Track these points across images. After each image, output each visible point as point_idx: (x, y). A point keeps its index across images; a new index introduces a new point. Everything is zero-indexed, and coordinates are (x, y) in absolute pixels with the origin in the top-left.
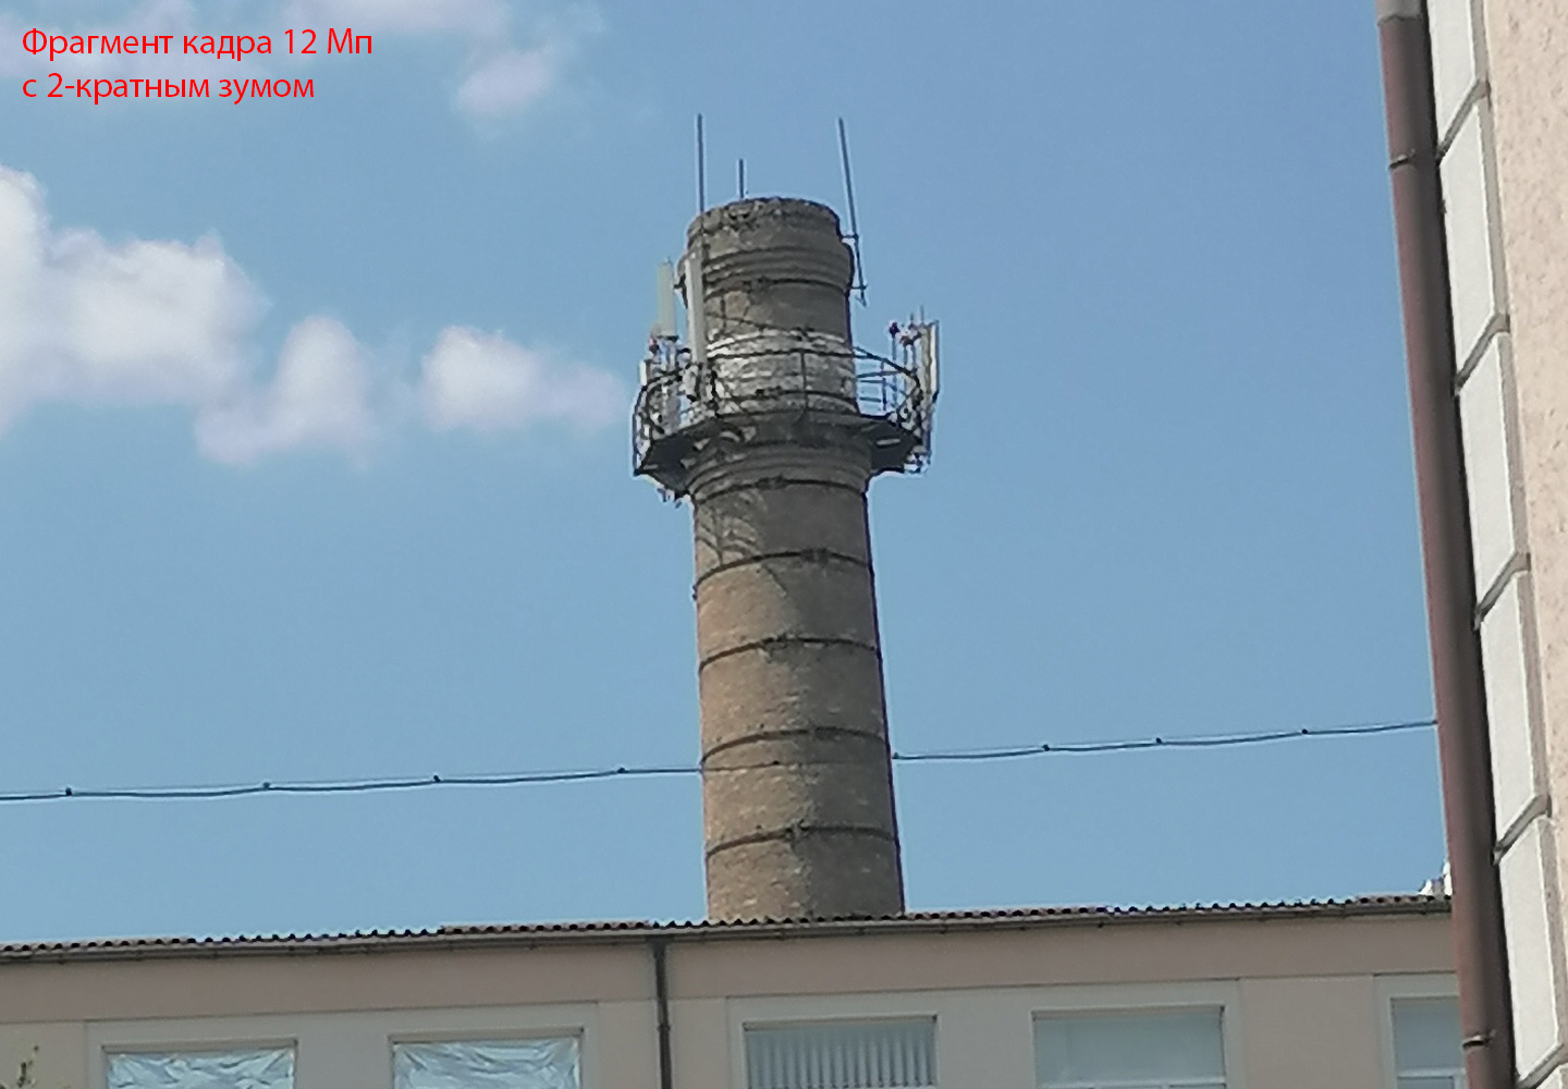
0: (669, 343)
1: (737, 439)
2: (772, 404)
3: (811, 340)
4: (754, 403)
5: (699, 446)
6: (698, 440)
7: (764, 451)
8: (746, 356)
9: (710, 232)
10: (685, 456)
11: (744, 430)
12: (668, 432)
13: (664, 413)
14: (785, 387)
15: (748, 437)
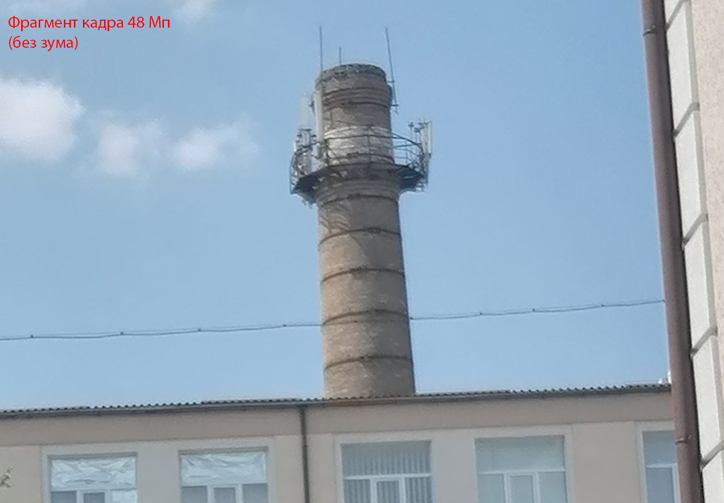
0: (306, 132)
1: (337, 176)
2: (354, 160)
3: (372, 130)
4: (346, 160)
5: (321, 180)
6: (320, 177)
7: (350, 182)
8: (342, 138)
9: (325, 81)
10: (314, 185)
11: (341, 173)
12: (306, 173)
13: (304, 165)
14: (360, 152)
15: (343, 176)
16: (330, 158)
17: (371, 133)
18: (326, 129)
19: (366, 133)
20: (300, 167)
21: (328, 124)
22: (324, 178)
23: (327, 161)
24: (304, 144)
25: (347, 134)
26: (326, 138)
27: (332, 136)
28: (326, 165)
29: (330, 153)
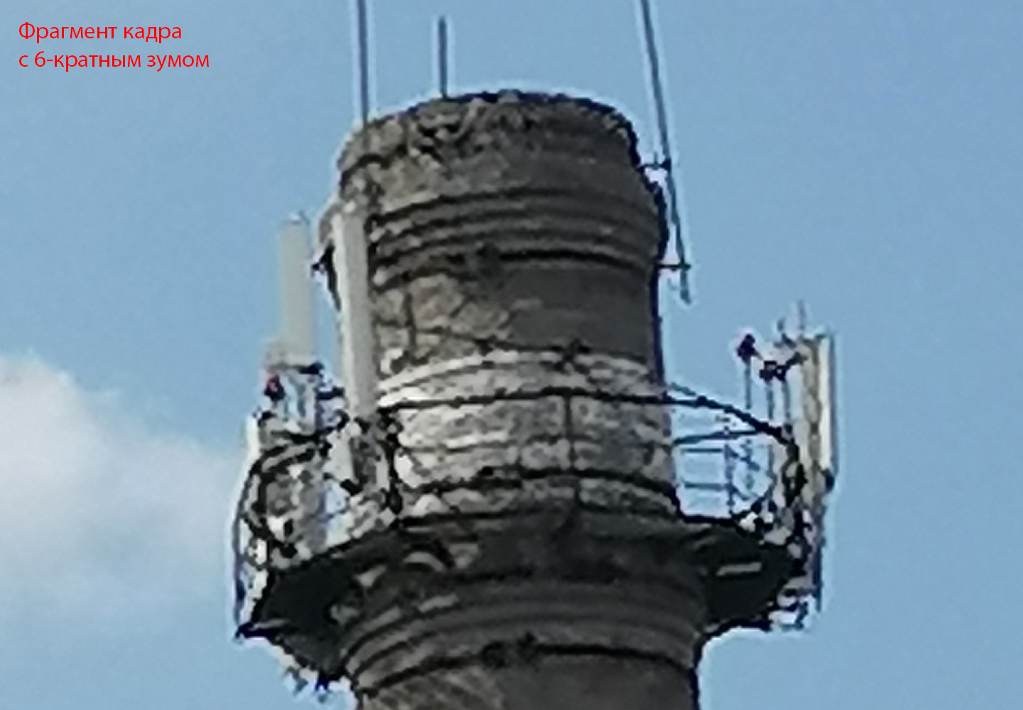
0: (303, 378)
1: (438, 566)
2: (508, 497)
3: (582, 369)
4: (473, 496)
5: (367, 579)
6: (365, 569)
7: (493, 589)
8: (457, 403)
9: (385, 162)
10: (337, 600)
11: (454, 549)
12: (304, 552)
13: (297, 515)
14: (532, 463)
15: (462, 562)
16: (407, 489)
17: (575, 380)
18: (386, 366)
19: (559, 381)
20: (276, 524)
21: (394, 345)
22: (380, 570)
23: (393, 499)
24: (293, 427)
25: (480, 383)
26: (386, 402)
27: (414, 395)
28: (388, 517)
29: (403, 465)
